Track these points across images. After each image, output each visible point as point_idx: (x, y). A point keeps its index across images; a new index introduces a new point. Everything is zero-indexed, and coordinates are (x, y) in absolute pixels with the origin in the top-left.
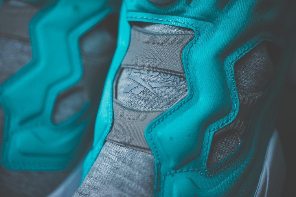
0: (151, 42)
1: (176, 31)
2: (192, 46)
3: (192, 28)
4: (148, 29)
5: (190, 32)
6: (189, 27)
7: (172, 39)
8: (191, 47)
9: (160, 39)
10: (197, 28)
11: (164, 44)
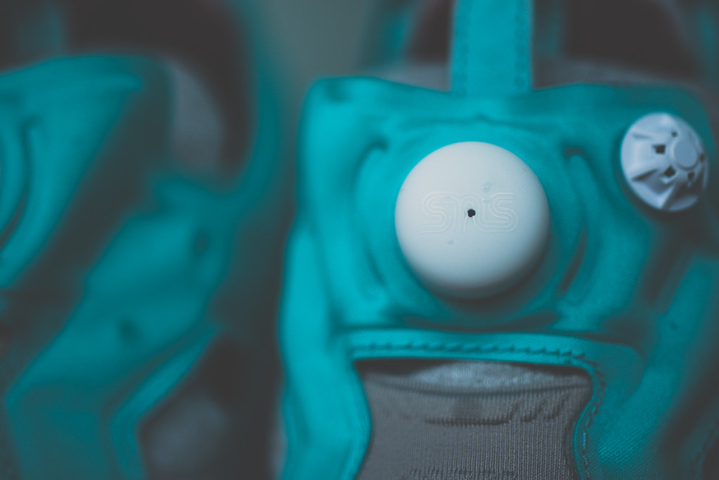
0: (460, 421)
1: (527, 378)
2: (591, 421)
3: (585, 366)
4: (429, 378)
5: (575, 379)
6: (575, 363)
7: (530, 404)
8: (589, 425)
9: (491, 409)
10: (594, 364)
11: (507, 422)
